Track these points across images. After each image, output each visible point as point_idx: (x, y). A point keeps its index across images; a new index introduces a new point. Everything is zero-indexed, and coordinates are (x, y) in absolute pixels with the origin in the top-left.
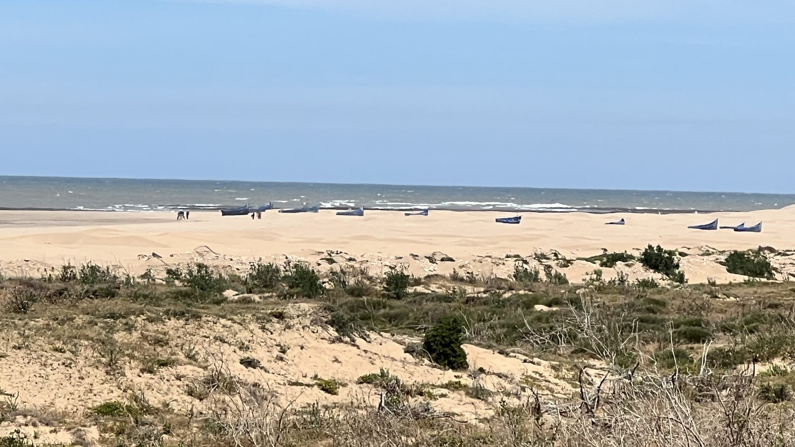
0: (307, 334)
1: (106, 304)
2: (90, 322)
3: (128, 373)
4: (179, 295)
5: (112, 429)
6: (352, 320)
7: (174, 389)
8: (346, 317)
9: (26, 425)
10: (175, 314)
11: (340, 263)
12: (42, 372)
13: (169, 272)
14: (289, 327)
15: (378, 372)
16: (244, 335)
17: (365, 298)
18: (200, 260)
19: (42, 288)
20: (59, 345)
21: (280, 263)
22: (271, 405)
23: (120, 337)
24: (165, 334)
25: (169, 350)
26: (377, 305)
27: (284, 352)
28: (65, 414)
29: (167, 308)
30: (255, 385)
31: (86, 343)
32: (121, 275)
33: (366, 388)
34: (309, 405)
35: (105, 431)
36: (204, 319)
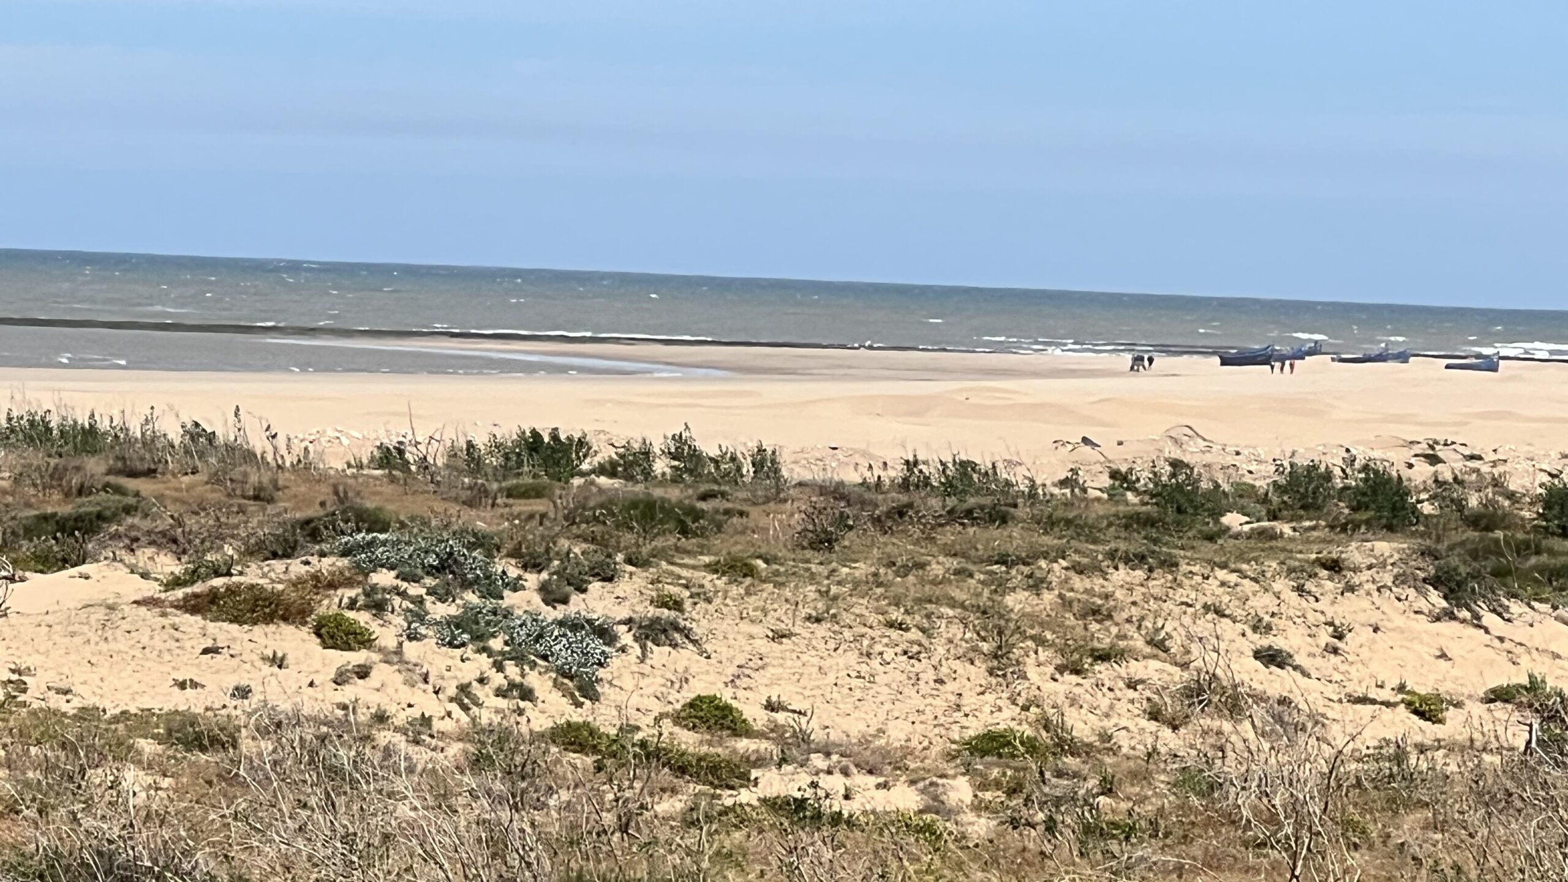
0: (1387, 602)
1: (995, 538)
2: (957, 572)
3: (1032, 672)
4: (1134, 522)
5: (998, 785)
6: (1475, 576)
7: (1122, 707)
8: (1463, 570)
9: (829, 772)
10: (1127, 560)
11: (1451, 466)
12: (864, 669)
13: (1114, 475)
14: (1351, 588)
15: (1525, 681)
16: (1262, 603)
17: (1499, 534)
18: (1176, 454)
19: (863, 503)
20: (896, 615)
21: (1334, 461)
22: (1313, 741)
23: (1017, 601)
24: (1107, 597)
25: (1114, 630)
26: (1523, 549)
27: (1340, 637)
28: (907, 752)
29: (1113, 545)
30: (1283, 701)
31: (951, 613)
32: (1019, 479)
33: (1500, 710)
34: (1388, 742)
35: (984, 787)
36: (1184, 568)
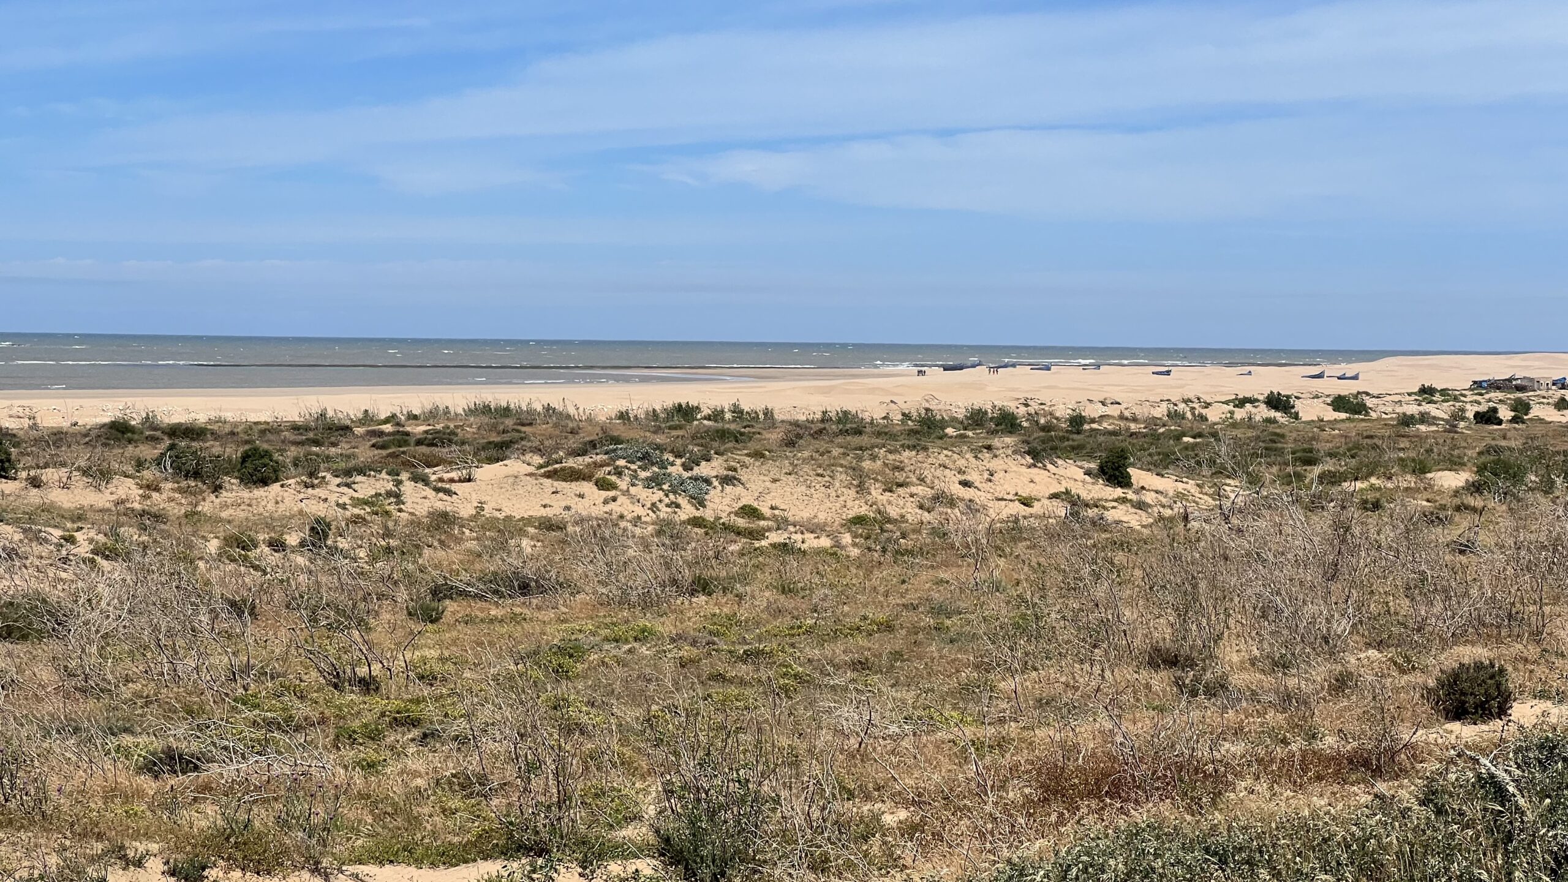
0: (1009, 461)
1: (856, 440)
2: (844, 454)
3: (873, 492)
4: (912, 432)
5: (861, 536)
6: (1044, 450)
7: (908, 504)
8: (1039, 448)
9: (796, 533)
10: (909, 447)
11: (1034, 407)
12: (808, 492)
13: (904, 414)
14: (996, 456)
15: (1064, 490)
16: (961, 463)
17: (1053, 433)
18: (927, 405)
19: (806, 428)
20: (820, 471)
21: (988, 407)
22: (983, 516)
23: (867, 464)
24: (901, 462)
25: (904, 475)
26: (1062, 439)
27: (992, 475)
28: (825, 524)
29: (903, 442)
30: (970, 501)
31: (841, 470)
32: (866, 417)
33: (1055, 502)
34: (1011, 515)
35: (856, 537)
36: (931, 450)
